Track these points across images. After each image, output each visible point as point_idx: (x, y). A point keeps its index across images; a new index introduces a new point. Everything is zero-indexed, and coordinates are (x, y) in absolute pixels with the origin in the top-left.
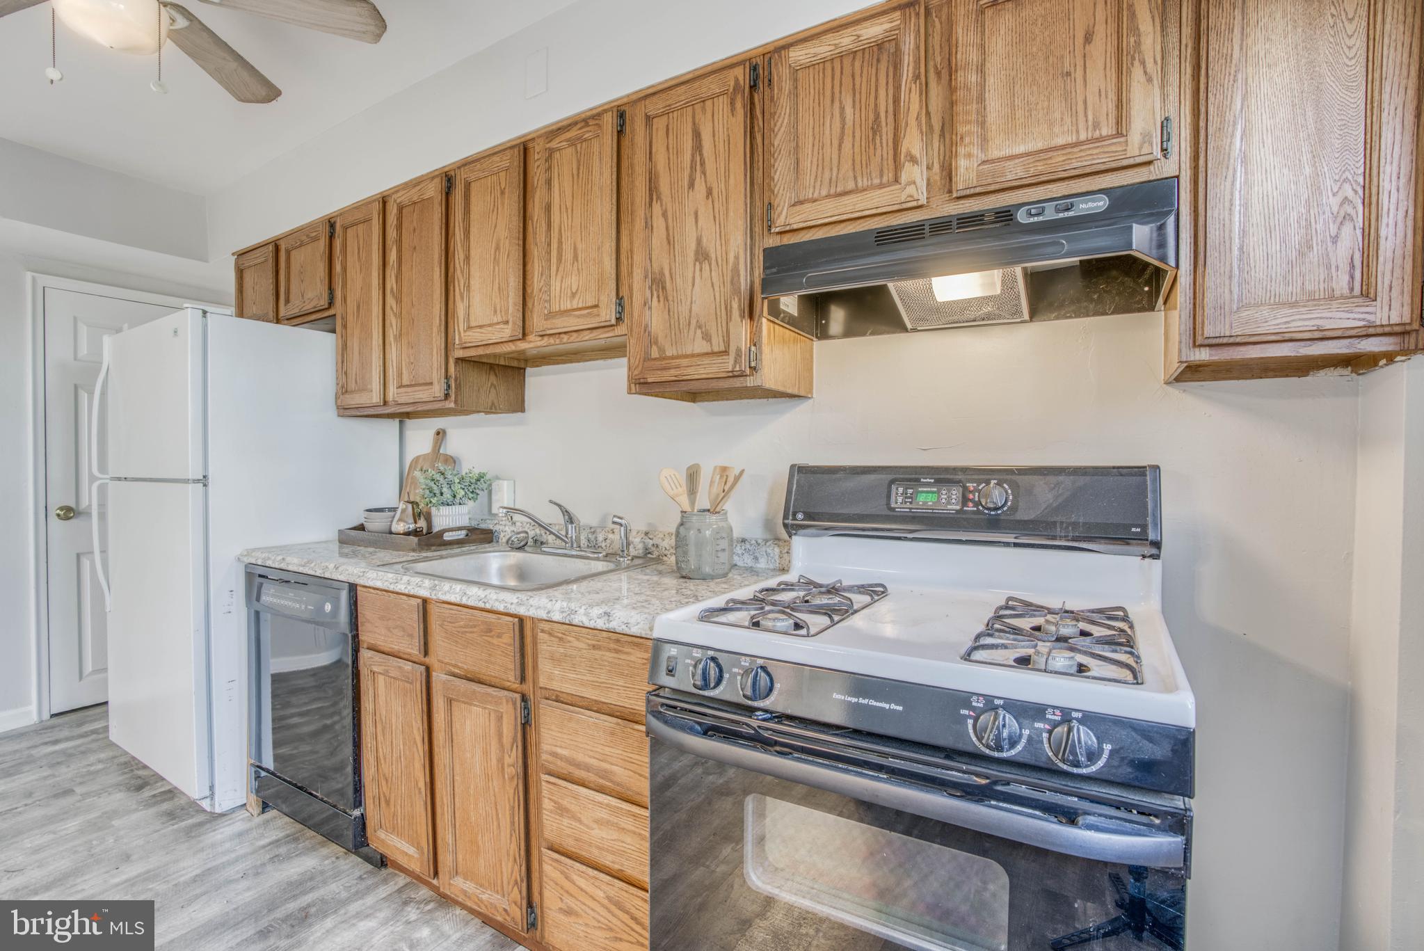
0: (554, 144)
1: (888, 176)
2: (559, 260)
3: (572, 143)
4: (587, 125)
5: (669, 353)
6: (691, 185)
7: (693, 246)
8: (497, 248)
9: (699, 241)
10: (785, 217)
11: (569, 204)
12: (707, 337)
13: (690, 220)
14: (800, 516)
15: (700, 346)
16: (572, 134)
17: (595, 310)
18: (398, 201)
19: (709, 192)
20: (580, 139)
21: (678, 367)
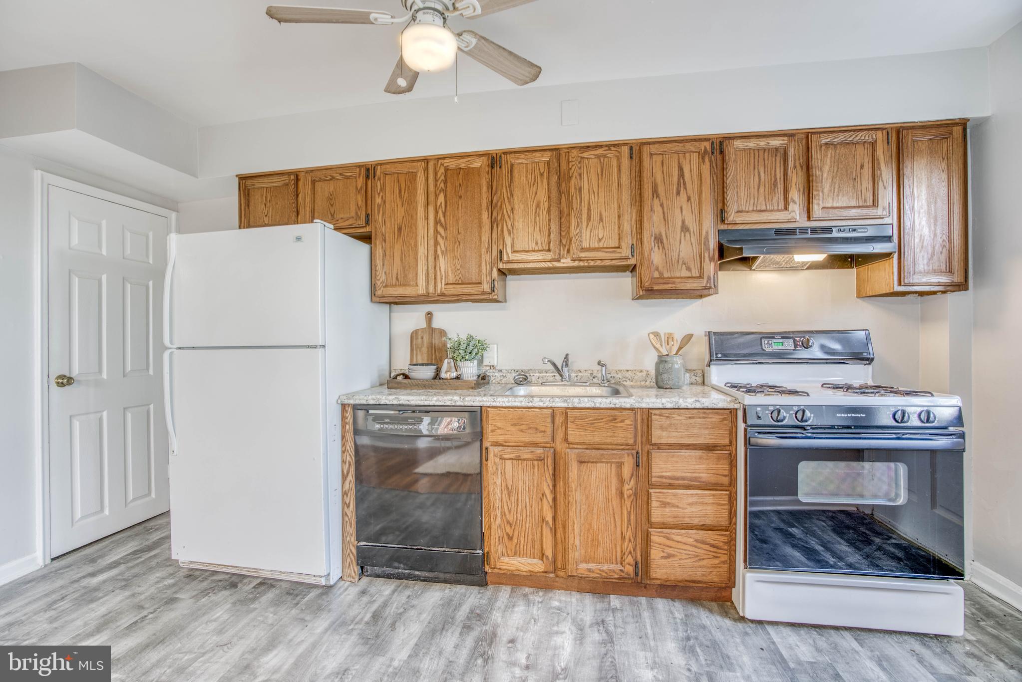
0: (585, 155)
1: (782, 206)
2: (589, 219)
3: (598, 157)
4: (610, 149)
5: (666, 275)
6: (678, 193)
7: (680, 224)
8: (538, 206)
9: (683, 222)
10: (732, 217)
11: (596, 190)
12: (689, 269)
13: (678, 211)
14: (719, 355)
15: (685, 273)
16: (599, 151)
17: (618, 250)
18: (445, 165)
19: (689, 199)
20: (605, 156)
21: (674, 283)
